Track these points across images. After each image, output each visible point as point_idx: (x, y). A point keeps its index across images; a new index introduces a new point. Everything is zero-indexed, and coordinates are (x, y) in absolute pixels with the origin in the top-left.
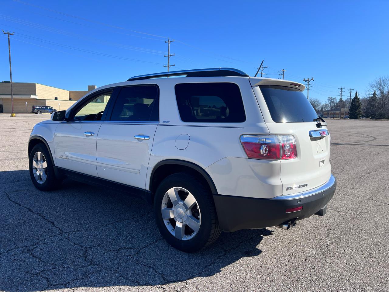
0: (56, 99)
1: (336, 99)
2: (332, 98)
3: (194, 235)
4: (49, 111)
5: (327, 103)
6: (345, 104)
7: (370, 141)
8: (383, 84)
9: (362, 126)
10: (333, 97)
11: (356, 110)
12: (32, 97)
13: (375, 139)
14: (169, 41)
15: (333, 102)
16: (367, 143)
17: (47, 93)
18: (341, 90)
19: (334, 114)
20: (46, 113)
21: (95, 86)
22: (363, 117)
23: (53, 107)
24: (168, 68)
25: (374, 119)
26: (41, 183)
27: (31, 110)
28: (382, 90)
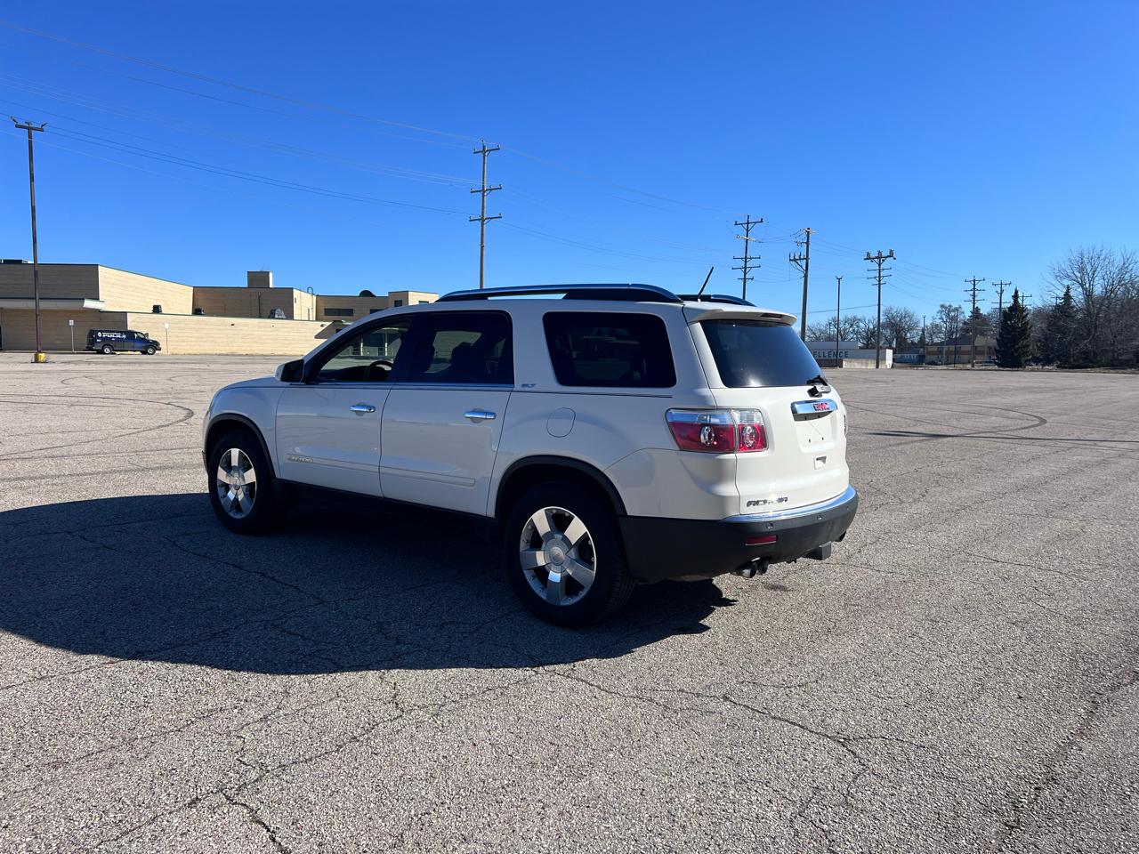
0: (157, 310)
1: (963, 310)
2: (950, 306)
3: (582, 594)
4: (139, 345)
5: (938, 321)
6: (987, 325)
7: (1025, 428)
8: (1089, 270)
9: (1024, 388)
10: (955, 305)
11: (1015, 341)
12: (89, 304)
13: (1043, 421)
14: (484, 149)
15: (954, 319)
16: (1016, 433)
17: (131, 293)
18: (974, 285)
19: (956, 352)
20: (129, 352)
21: (268, 273)
22: (1037, 361)
23: (147, 334)
24: (482, 225)
25: (1066, 368)
26: (238, 516)
27: (85, 344)
28: (1087, 285)
